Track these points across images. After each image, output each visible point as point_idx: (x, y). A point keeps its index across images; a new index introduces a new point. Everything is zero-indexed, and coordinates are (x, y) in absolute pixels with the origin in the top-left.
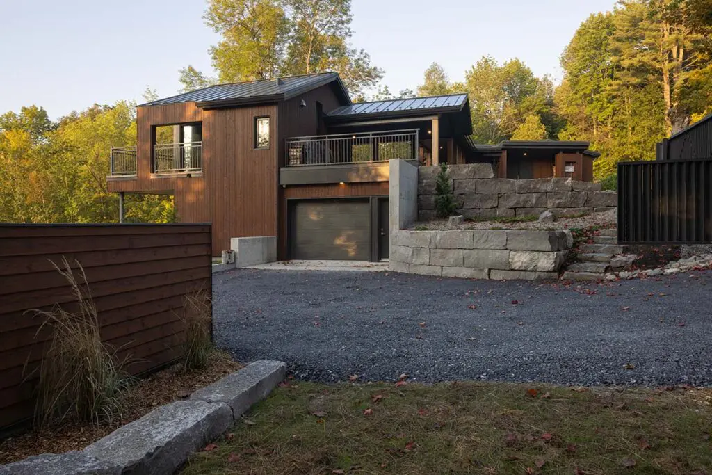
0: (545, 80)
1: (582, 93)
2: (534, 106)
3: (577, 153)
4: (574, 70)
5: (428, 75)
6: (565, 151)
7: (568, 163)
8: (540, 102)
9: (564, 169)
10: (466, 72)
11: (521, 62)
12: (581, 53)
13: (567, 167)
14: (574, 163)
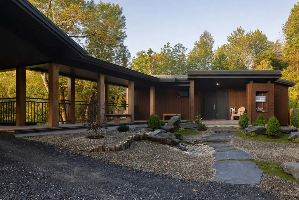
0: (277, 43)
1: (295, 46)
2: (268, 55)
3: (269, 82)
4: (290, 33)
5: (202, 38)
6: (256, 81)
7: (258, 93)
8: (271, 53)
9: (254, 99)
10: (228, 37)
11: (260, 31)
12: (293, 22)
13: (258, 97)
14: (266, 92)
